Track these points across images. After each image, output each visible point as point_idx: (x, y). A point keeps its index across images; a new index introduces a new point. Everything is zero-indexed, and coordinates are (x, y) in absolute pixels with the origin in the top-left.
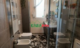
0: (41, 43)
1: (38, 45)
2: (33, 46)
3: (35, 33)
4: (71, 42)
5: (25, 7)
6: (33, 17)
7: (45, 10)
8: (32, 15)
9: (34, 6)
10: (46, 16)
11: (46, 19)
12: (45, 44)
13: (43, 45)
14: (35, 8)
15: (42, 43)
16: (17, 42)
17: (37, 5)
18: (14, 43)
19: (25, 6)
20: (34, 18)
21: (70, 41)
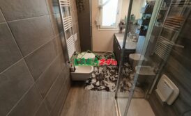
0: (108, 68)
1: (103, 71)
2: (97, 73)
3: (100, 52)
4: (157, 74)
5: (83, 9)
6: (97, 26)
7: (118, 13)
8: (96, 22)
9: (100, 4)
10: (120, 24)
11: (118, 29)
12: (114, 71)
13: (111, 72)
14: (100, 8)
15: (110, 69)
16: (75, 69)
17: (105, 4)
18: (71, 70)
19: (83, 6)
20: (99, 27)
21: (154, 71)
